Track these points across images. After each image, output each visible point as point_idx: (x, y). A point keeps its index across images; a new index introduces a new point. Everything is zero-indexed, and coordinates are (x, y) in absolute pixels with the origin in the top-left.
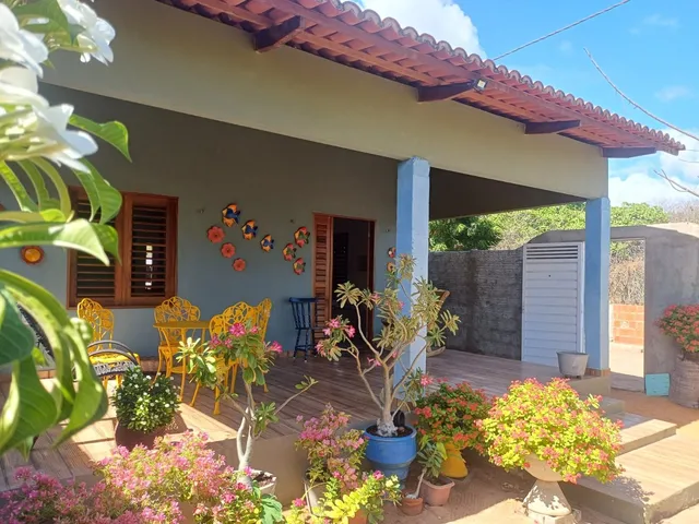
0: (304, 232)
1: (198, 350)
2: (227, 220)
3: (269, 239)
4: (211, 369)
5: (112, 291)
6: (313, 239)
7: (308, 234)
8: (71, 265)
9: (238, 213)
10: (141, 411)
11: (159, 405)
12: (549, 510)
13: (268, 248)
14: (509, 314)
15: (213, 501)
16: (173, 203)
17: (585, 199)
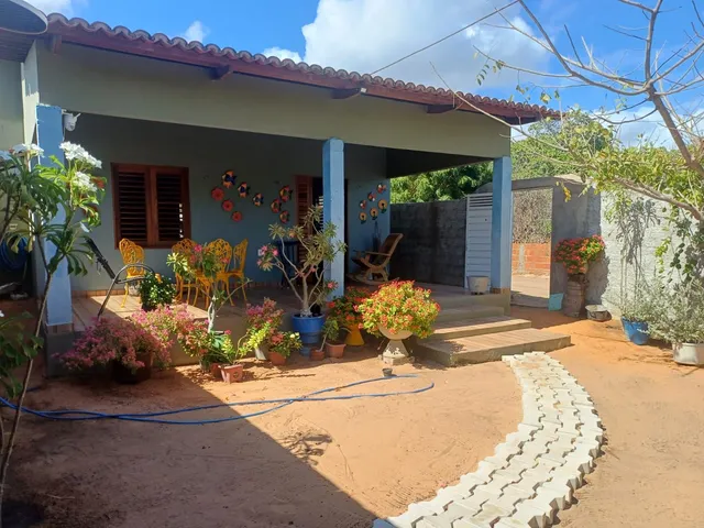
0: (287, 190)
1: (179, 259)
2: (225, 183)
3: (259, 196)
4: (186, 269)
5: (145, 237)
6: (295, 195)
7: (291, 192)
8: (116, 219)
9: (234, 177)
10: (153, 295)
11: (164, 293)
12: (392, 355)
13: (259, 203)
14: (460, 253)
15: (185, 333)
16: (185, 171)
17: (492, 159)
